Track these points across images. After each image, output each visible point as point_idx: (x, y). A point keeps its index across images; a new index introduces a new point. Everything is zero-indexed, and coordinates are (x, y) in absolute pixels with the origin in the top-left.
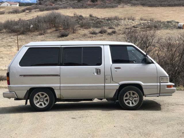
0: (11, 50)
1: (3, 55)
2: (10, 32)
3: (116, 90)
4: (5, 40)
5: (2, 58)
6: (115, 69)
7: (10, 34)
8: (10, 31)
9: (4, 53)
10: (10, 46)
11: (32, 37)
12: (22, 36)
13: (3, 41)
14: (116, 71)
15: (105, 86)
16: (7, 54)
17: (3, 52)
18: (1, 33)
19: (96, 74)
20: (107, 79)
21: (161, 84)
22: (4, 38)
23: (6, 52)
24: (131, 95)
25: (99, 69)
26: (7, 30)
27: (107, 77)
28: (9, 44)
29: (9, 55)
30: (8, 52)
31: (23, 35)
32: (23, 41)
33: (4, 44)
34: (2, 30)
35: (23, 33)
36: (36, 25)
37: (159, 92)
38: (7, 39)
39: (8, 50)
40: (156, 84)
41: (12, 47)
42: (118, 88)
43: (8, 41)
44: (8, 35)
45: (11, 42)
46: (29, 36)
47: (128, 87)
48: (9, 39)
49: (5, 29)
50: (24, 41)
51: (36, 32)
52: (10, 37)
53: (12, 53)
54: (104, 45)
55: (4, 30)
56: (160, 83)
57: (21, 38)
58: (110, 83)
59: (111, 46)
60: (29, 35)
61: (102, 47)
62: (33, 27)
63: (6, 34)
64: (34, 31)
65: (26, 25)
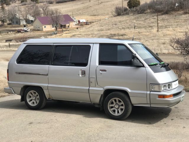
0: (151, 31)
1: (141, 37)
2: (154, 13)
3: (101, 95)
4: (147, 21)
5: (140, 39)
6: (101, 72)
7: (154, 14)
8: (154, 11)
9: (143, 35)
10: (151, 27)
11: (175, 17)
12: (165, 16)
13: (145, 22)
14: (101, 74)
15: (89, 89)
16: (146, 36)
17: (143, 33)
18: (146, 13)
19: (81, 76)
20: (91, 83)
21: (151, 93)
22: (147, 18)
23: (145, 33)
24: (117, 102)
25: (84, 71)
26: (151, 10)
27: (91, 80)
28: (150, 25)
29: (147, 36)
30: (148, 33)
31: (167, 15)
32: (165, 21)
33: (146, 25)
34: (146, 10)
35: (167, 13)
36: (182, 3)
37: (149, 102)
38: (150, 20)
39: (148, 31)
40: (145, 92)
41: (153, 27)
42: (102, 93)
43: (150, 22)
44: (152, 16)
45: (153, 22)
46: (172, 16)
47: (113, 93)
48: (152, 20)
49: (150, 9)
50: (167, 21)
51: (181, 11)
52: (153, 18)
53: (151, 34)
54: (93, 43)
55: (149, 11)
56: (150, 91)
57: (164, 18)
58: (95, 87)
59: (101, 45)
60: (172, 14)
61: (91, 45)
62: (178, 6)
63: (150, 14)
64: (178, 10)
65: (170, 4)
